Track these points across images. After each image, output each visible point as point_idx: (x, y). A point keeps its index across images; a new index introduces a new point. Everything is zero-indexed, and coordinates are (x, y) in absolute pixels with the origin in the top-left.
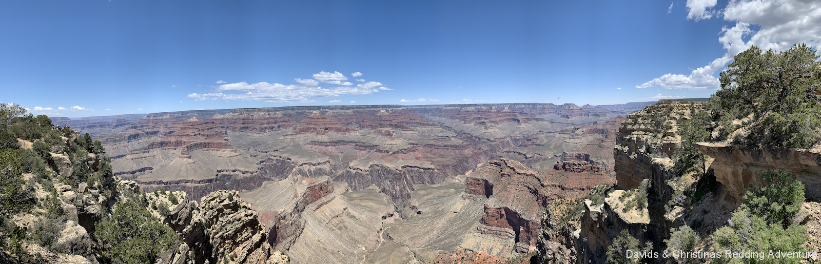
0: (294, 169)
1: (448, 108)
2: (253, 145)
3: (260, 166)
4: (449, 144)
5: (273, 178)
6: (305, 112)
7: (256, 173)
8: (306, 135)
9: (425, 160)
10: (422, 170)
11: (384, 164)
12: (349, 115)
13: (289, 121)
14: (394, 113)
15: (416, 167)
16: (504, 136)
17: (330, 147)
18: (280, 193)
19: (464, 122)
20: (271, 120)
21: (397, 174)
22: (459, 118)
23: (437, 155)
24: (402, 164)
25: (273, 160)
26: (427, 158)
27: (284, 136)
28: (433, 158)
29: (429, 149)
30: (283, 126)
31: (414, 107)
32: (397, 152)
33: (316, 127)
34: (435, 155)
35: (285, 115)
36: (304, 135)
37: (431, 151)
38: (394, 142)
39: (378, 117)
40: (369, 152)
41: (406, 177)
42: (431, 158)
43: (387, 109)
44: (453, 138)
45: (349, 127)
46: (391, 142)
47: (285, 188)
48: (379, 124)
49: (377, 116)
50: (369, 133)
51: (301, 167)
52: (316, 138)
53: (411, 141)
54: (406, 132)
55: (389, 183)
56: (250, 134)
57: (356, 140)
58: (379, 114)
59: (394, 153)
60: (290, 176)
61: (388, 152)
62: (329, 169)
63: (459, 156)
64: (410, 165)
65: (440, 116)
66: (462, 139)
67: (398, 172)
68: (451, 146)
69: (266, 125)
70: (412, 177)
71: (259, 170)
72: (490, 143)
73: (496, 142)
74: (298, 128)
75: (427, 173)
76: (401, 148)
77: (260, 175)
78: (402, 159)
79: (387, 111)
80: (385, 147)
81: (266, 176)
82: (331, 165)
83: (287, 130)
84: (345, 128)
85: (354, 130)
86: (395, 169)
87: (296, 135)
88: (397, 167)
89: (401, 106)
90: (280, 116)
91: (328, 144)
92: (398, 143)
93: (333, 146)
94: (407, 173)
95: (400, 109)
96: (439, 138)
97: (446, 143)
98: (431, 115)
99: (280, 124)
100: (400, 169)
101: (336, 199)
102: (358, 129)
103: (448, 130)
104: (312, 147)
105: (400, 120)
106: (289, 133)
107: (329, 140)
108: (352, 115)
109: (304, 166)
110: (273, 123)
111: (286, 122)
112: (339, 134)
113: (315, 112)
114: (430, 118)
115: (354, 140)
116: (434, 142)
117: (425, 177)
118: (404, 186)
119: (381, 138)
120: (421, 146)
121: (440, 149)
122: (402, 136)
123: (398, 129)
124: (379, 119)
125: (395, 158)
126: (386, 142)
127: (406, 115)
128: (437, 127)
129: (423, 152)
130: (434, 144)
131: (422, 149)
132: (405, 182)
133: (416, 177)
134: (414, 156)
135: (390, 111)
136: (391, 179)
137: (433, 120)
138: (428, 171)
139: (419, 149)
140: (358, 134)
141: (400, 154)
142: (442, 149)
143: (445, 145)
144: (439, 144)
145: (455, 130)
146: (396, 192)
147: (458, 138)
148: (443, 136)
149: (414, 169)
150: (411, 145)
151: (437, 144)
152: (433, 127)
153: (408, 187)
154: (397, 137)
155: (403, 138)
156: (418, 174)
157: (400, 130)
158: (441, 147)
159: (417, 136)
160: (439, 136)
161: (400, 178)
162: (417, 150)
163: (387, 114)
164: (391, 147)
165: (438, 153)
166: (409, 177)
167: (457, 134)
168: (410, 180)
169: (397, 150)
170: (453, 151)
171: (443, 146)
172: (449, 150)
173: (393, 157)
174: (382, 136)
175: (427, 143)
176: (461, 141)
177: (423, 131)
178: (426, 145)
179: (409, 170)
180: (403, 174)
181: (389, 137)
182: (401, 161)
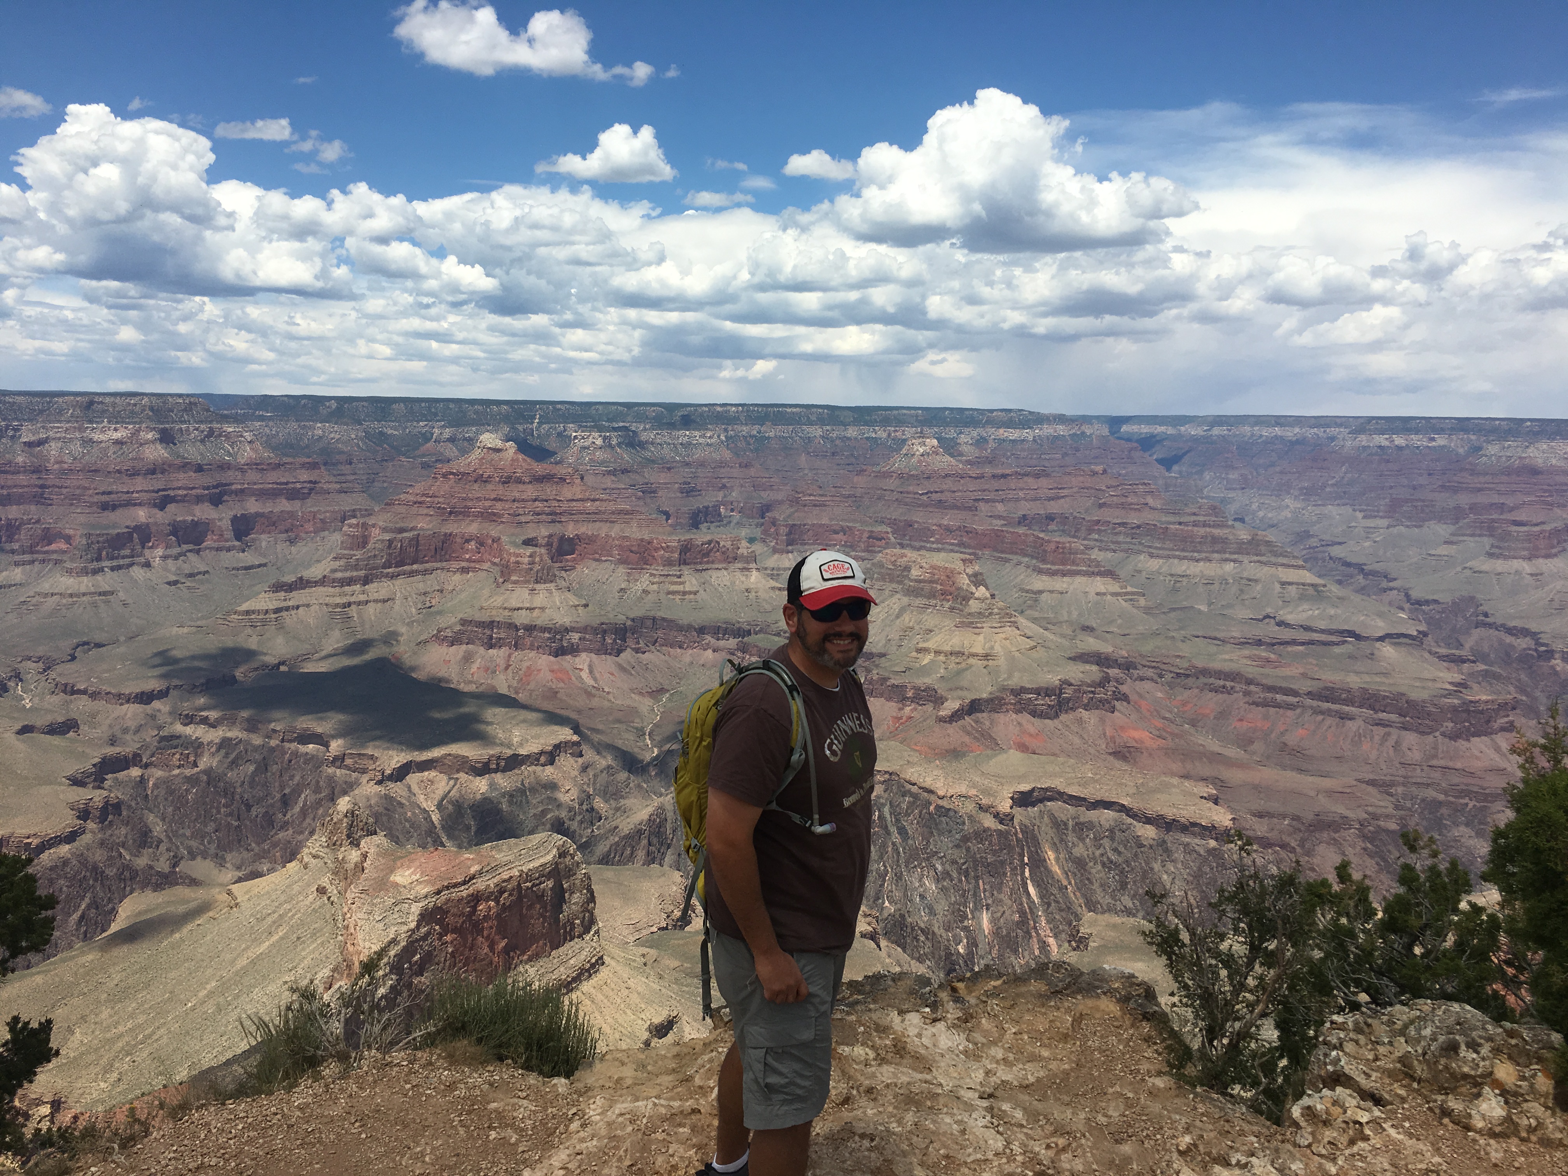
0: (344, 804)
1: (1381, 440)
2: (41, 650)
3: (96, 796)
4: (1354, 681)
5: (200, 867)
6: (427, 437)
7: (64, 849)
8: (431, 582)
9: (1176, 767)
10: (1148, 832)
11: (911, 773)
12: (702, 464)
13: (312, 490)
14: (990, 461)
15: (1108, 805)
17: (583, 660)
18: (243, 962)
19: (1487, 542)
20: (182, 479)
21: (982, 834)
22: (1456, 515)
23: (1258, 746)
24: (1022, 778)
25: (197, 746)
26: (1188, 754)
27: (278, 587)
28: (1229, 763)
29: (1211, 702)
30: (271, 522)
32: (994, 704)
33: (494, 531)
34: (1245, 742)
35: (288, 447)
36: (419, 584)
37: (1223, 715)
38: (977, 643)
39: (892, 483)
41: (1038, 863)
42: (1215, 758)
43: (951, 433)
44: (1387, 650)
45: (701, 537)
46: (957, 639)
47: (277, 923)
48: (893, 523)
49: (887, 475)
51: (396, 789)
52: (498, 600)
53: (1091, 644)
54: (1061, 583)
55: (931, 886)
56: (17, 574)
57: (743, 618)
58: (898, 463)
59: (973, 707)
60: (316, 844)
61: (938, 701)
62: (574, 794)
63: (1419, 775)
64: (1073, 791)
65: (1308, 493)
67: (989, 822)
68: (1372, 700)
69: (142, 515)
70: (1080, 863)
71: (91, 825)
74: (377, 536)
75: (1179, 855)
76: (1017, 680)
77: (99, 856)
78: (1023, 748)
79: (949, 447)
80: (924, 671)
81: (141, 862)
82: (585, 769)
83: (300, 550)
84: (674, 540)
85: (730, 558)
86: (970, 807)
87: (366, 581)
88: (987, 792)
90: (247, 454)
91: (575, 637)
92: (998, 648)
93: (603, 650)
94: (1046, 832)
95: (1032, 433)
96: (1286, 634)
97: (1331, 677)
98: (1245, 485)
99: (253, 506)
100: (1005, 806)
101: (604, 973)
102: (758, 548)
103: (1362, 590)
104: (468, 659)
105: (1025, 508)
106: (315, 572)
107: (583, 617)
108: (722, 464)
109: (413, 779)
110: (199, 499)
111: (294, 495)
112: (644, 581)
113: (489, 439)
114: (1238, 500)
115: (731, 616)
116: (1249, 657)
117: (1165, 877)
118: (1022, 913)
119: (902, 610)
120: (1155, 677)
121: (1290, 707)
122: (1030, 607)
123: (1007, 560)
124: (896, 495)
125: (975, 738)
126: (927, 640)
127: (1069, 474)
128: (1281, 560)
129: (1164, 718)
130: (1250, 669)
131: (1160, 695)
132: (1031, 889)
133: (1104, 865)
134: (1105, 734)
135: (965, 449)
136: (942, 864)
137: (1261, 514)
138: (1188, 844)
139: (1141, 696)
140: (753, 579)
141: (1014, 716)
142: (1298, 711)
143: (1327, 688)
144: (1284, 678)
145: (1415, 594)
146: (973, 943)
147: (1434, 649)
148: (1322, 625)
149: (1093, 815)
150: (1088, 667)
151: (1266, 671)
152: (1256, 558)
153: (1048, 922)
154: (996, 610)
155: (1034, 620)
156: (1121, 848)
157: (1021, 568)
158: (1295, 693)
159: (1135, 611)
160: (1287, 625)
161: (1002, 863)
162: (1125, 698)
163: (945, 462)
164: (959, 673)
165: (1273, 736)
166: (1057, 859)
167: (1428, 624)
168: (1065, 883)
169: (989, 689)
170: (1381, 731)
171: (1309, 694)
172: (1352, 726)
173: (961, 733)
174: (906, 600)
175: (1200, 663)
176: (1448, 676)
177: (1176, 582)
178: (1187, 676)
179: (1064, 819)
180: (1020, 836)
181: (947, 605)
182: (1014, 757)
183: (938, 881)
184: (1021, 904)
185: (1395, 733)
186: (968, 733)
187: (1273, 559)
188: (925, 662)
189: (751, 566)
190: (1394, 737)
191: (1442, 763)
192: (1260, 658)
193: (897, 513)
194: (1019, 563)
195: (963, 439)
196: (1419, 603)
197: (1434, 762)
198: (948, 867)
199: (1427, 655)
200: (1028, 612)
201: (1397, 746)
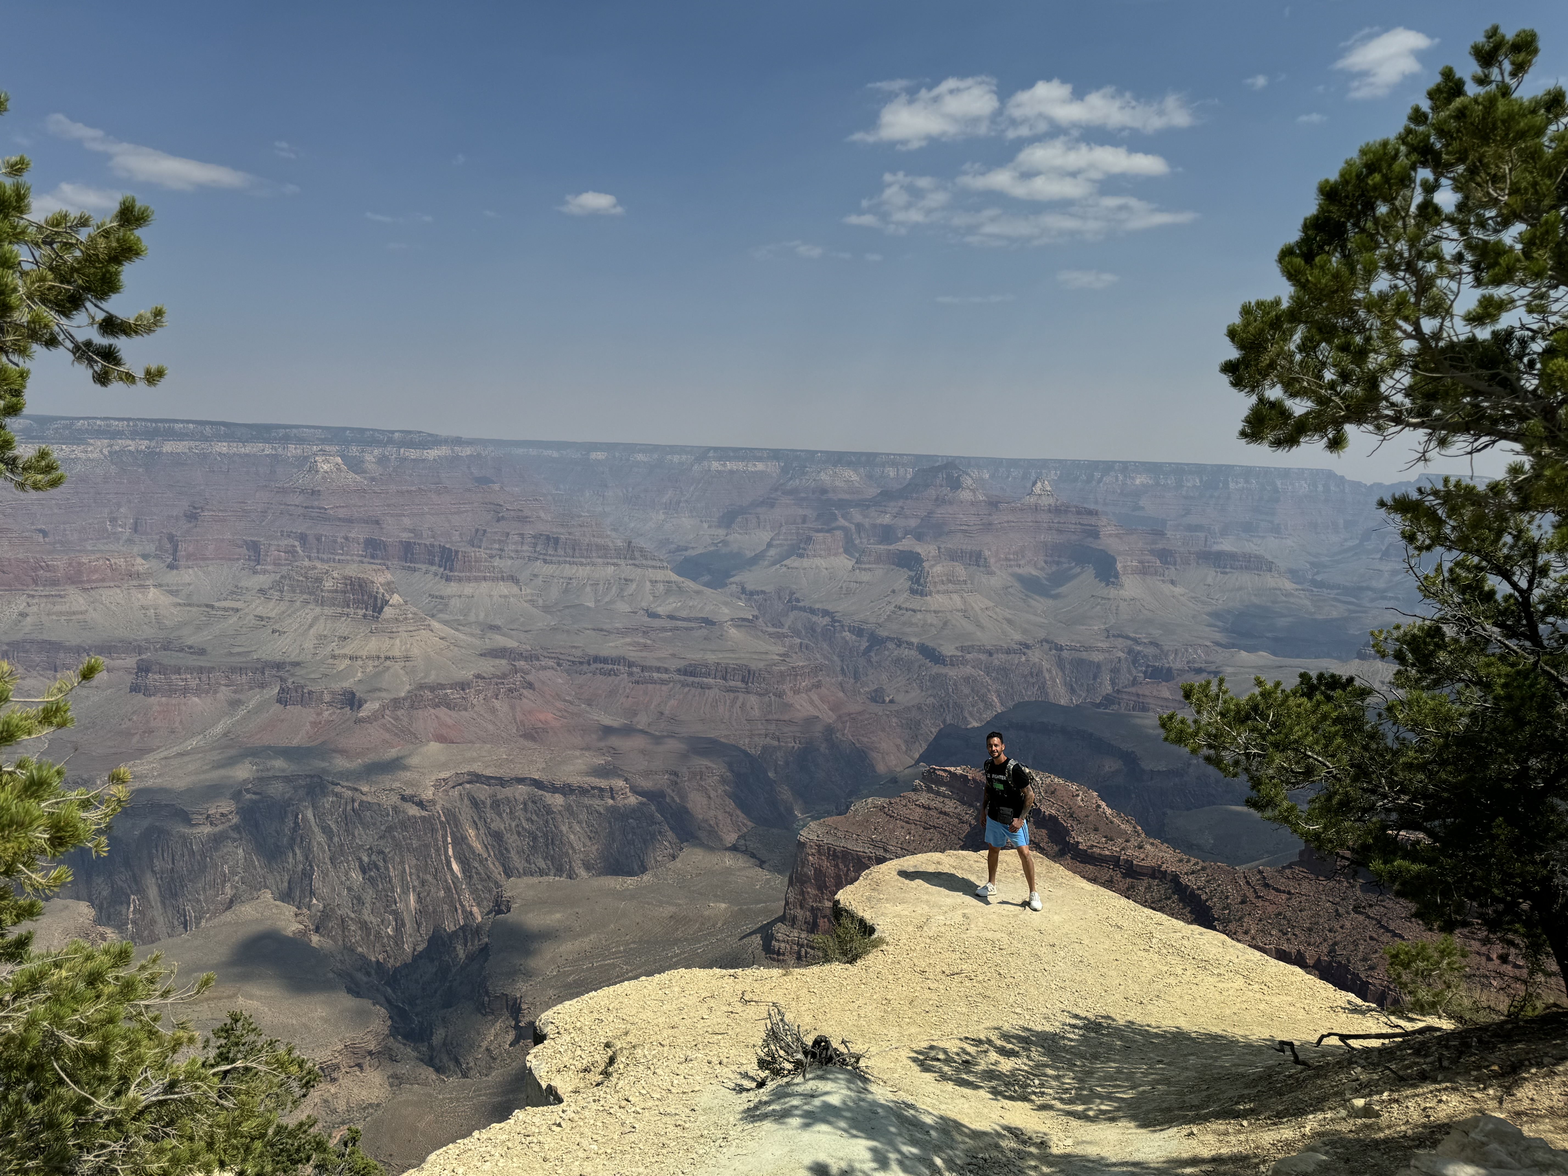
1: (718, 465)
4: (711, 658)
9: (576, 740)
10: (558, 800)
14: (392, 477)
15: (520, 780)
16: (1018, 637)
21: (407, 823)
24: (441, 767)
26: (586, 730)
29: (602, 684)
31: (520, 451)
32: (412, 702)
38: (392, 645)
39: (297, 499)
40: (235, 704)
41: (460, 841)
43: (354, 450)
44: (732, 630)
48: (300, 537)
49: (291, 490)
50: (236, 592)
53: (500, 641)
54: (467, 588)
55: (356, 876)
58: (303, 477)
59: (394, 705)
64: (488, 772)
65: (667, 508)
66: (780, 636)
67: (413, 811)
68: (724, 673)
70: (497, 836)
72: (936, 669)
73: (968, 670)
75: (583, 816)
76: (434, 678)
78: (441, 739)
79: (355, 465)
80: (341, 676)
85: (124, 576)
86: (395, 799)
88: (409, 783)
89: (435, 441)
92: (415, 651)
94: (466, 814)
95: (432, 454)
96: (657, 623)
97: (695, 656)
98: (620, 500)
100: (428, 794)
102: (154, 564)
103: (709, 585)
105: (431, 521)
112: (20, 603)
114: (615, 513)
116: (629, 644)
117: (572, 837)
118: (448, 889)
119: (316, 619)
120: (555, 666)
121: (663, 682)
122: (441, 611)
123: (414, 570)
124: (301, 511)
125: (396, 734)
126: (343, 647)
127: (470, 490)
128: (650, 563)
129: (565, 701)
130: (632, 654)
131: (560, 681)
132: (455, 866)
133: (519, 834)
134: (515, 719)
135: (369, 466)
136: (369, 856)
137: (632, 525)
138: (591, 805)
139: (543, 683)
140: (151, 595)
141: (432, 711)
142: (671, 684)
143: (690, 665)
144: (658, 659)
145: (750, 587)
146: (400, 925)
147: (765, 629)
148: (684, 614)
149: (508, 792)
150: (497, 662)
151: (644, 654)
152: (631, 562)
153: (471, 893)
154: (410, 616)
155: (446, 623)
156: (534, 817)
157: (430, 576)
158: (666, 671)
159: (535, 610)
160: (658, 616)
161: (427, 846)
162: (530, 686)
163: (351, 478)
164: (378, 675)
165: (653, 706)
166: (477, 836)
167: (759, 609)
168: (485, 855)
169: (408, 687)
170: (732, 695)
171: (679, 671)
172: (711, 694)
173: (381, 731)
174: (318, 610)
175: (592, 652)
176: (775, 649)
177: (568, 584)
178: (581, 663)
179: (483, 798)
180: (443, 819)
181: (361, 612)
182: (434, 747)
183: (364, 872)
184: (446, 881)
185: (741, 696)
186: (388, 730)
187: (644, 562)
188: (342, 667)
189: (148, 583)
190: (741, 700)
191: (775, 717)
192: (638, 644)
193: (301, 527)
194: (427, 572)
195: (368, 457)
196: (752, 594)
197: (770, 717)
198: (374, 857)
199: (760, 633)
200: (441, 615)
201: (743, 706)
